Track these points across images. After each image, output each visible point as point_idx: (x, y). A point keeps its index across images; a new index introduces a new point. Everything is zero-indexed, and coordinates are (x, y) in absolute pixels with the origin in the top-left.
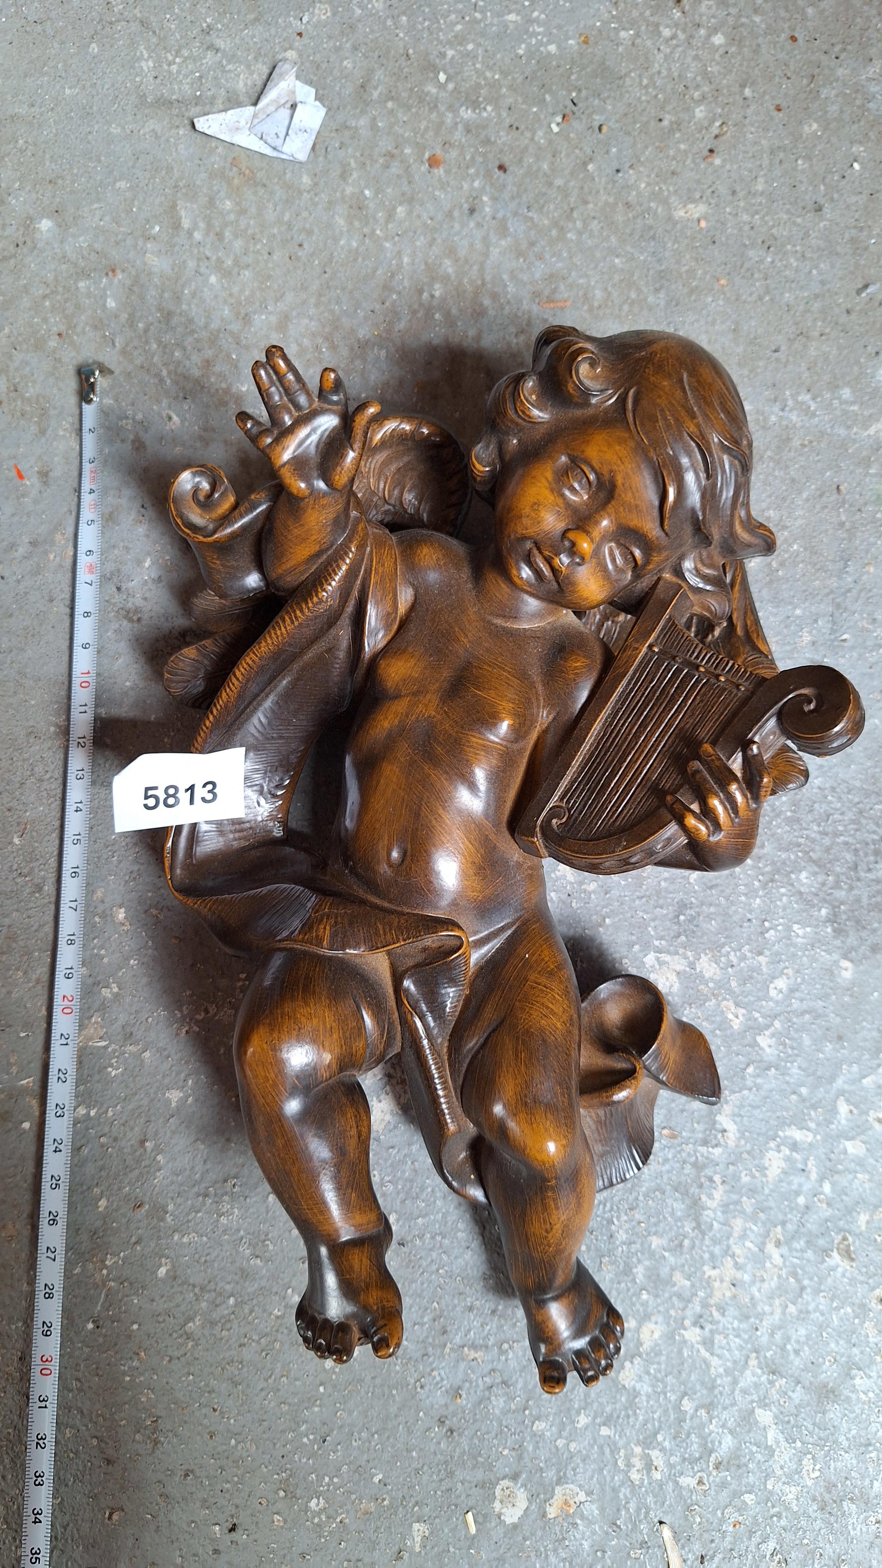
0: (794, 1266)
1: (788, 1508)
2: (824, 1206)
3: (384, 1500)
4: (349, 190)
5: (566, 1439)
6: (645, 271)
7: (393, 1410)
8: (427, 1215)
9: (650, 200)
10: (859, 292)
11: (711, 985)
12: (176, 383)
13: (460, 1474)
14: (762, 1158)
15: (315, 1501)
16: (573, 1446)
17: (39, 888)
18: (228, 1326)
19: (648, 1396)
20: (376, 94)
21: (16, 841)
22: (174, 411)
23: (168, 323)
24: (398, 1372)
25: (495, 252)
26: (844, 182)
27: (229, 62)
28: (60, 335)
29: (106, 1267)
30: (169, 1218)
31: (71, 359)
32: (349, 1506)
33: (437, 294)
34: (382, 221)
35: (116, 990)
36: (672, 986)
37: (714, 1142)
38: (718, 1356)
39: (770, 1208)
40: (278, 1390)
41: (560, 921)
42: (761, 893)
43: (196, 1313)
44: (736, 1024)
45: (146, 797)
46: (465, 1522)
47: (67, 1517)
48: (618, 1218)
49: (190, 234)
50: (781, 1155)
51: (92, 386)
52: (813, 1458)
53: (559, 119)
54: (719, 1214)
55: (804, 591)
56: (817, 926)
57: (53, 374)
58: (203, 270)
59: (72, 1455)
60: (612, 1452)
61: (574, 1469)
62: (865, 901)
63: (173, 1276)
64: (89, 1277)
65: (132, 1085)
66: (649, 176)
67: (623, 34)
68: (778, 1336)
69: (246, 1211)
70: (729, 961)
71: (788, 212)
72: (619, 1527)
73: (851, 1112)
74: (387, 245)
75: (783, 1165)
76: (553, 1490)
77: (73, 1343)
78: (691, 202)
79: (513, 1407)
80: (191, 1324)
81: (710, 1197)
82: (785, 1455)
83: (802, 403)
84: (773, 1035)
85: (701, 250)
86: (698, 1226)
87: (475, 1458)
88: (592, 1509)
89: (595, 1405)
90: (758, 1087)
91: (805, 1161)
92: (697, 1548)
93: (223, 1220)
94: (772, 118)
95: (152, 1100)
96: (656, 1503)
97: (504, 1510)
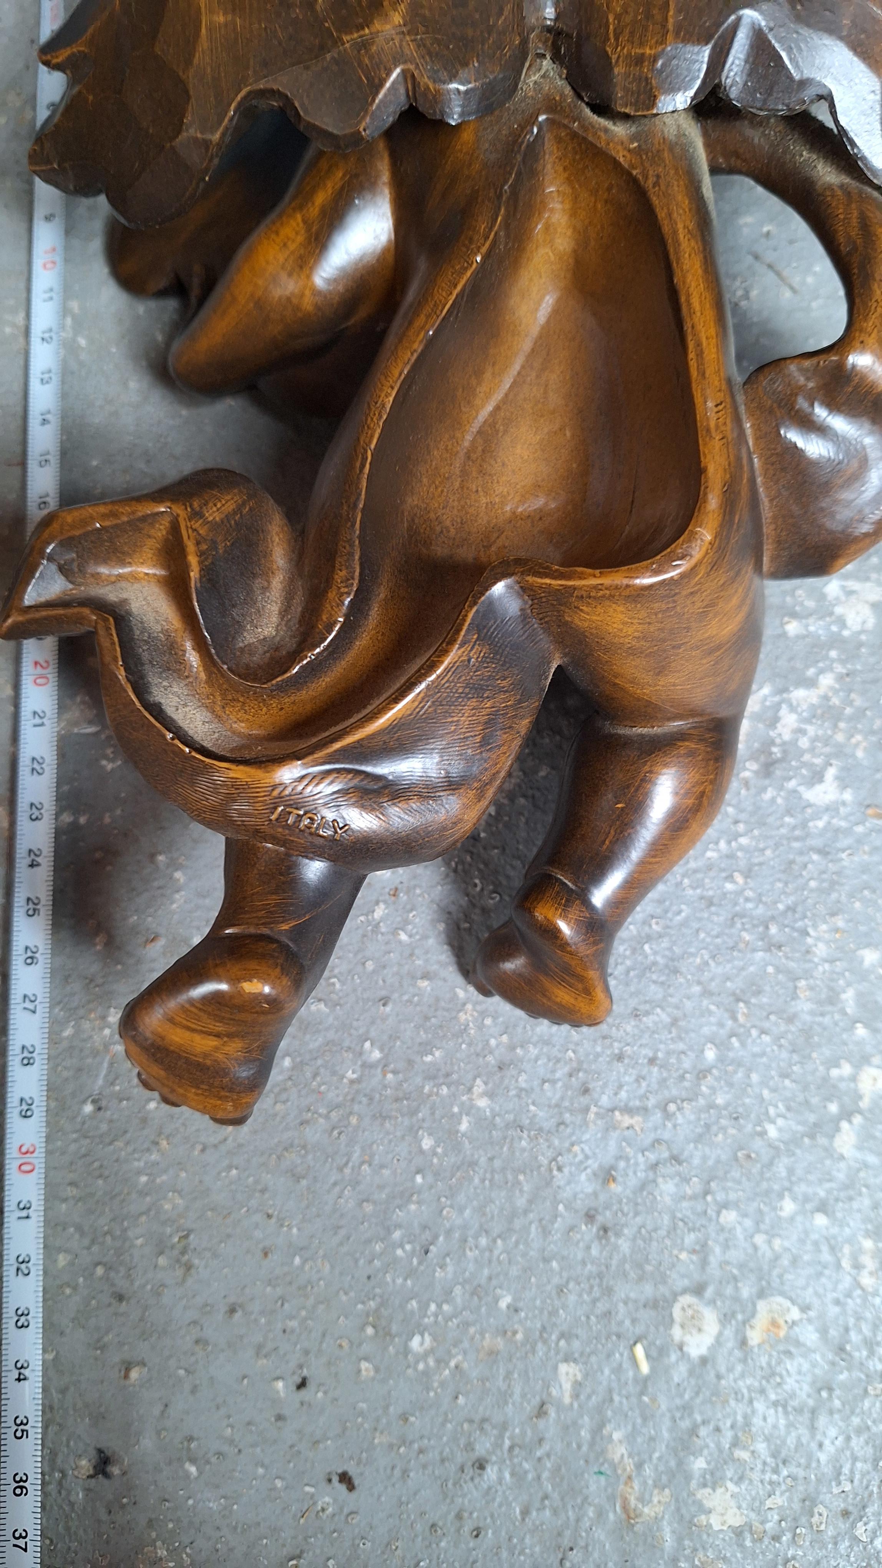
3: (515, 1333)
5: (766, 1233)
7: (521, 1202)
13: (622, 1290)
15: (417, 1339)
16: (777, 1243)
18: (284, 1096)
24: (523, 1150)
29: (109, 1025)
32: (466, 1344)
40: (358, 1183)
46: (633, 1358)
47: (65, 1379)
48: (815, 926)
59: (69, 1292)
60: (832, 1249)
61: (781, 1276)
64: (86, 1040)
72: (850, 1354)
76: (754, 1305)
77: (63, 1133)
79: (689, 1192)
87: (640, 1266)
88: (810, 1332)
89: (803, 1186)
97: (688, 1338)
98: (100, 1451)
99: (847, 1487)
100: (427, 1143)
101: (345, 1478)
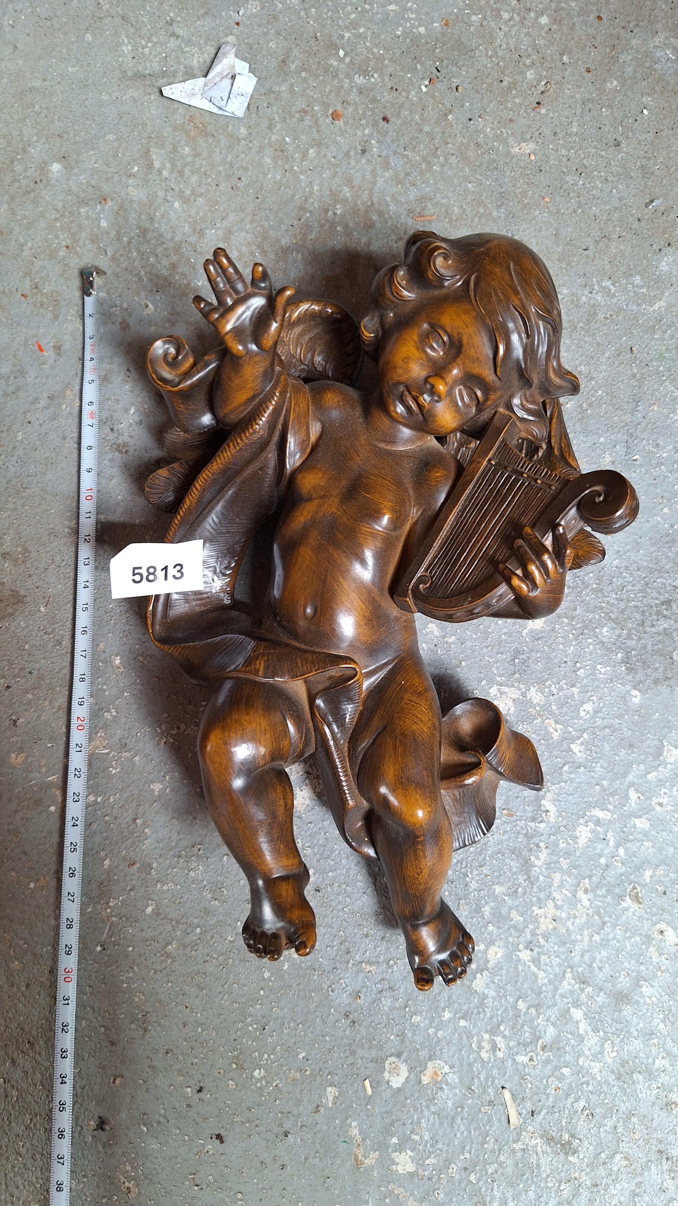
0: (598, 907)
1: (593, 1078)
2: (620, 864)
3: (306, 1071)
4: (274, 138)
5: (435, 1028)
6: (490, 193)
7: (313, 1007)
8: (335, 870)
9: (494, 141)
10: (647, 205)
11: (538, 708)
12: (151, 280)
13: (360, 1053)
14: (574, 831)
15: (257, 1071)
16: (440, 1033)
17: (60, 643)
18: (196, 948)
19: (494, 998)
20: (293, 67)
21: (42, 609)
22: (149, 301)
23: (144, 236)
24: (315, 980)
25: (380, 181)
26: (637, 124)
27: (187, 45)
28: (67, 247)
29: (110, 907)
30: (154, 873)
31: (75, 264)
32: (281, 1075)
33: (339, 212)
34: (298, 160)
35: (114, 714)
36: (509, 709)
37: (540, 819)
38: (543, 970)
39: (580, 866)
40: (231, 993)
41: (429, 664)
42: (574, 643)
43: (173, 939)
44: (556, 736)
45: (134, 574)
46: (364, 1086)
47: (84, 1082)
48: (471, 872)
49: (160, 172)
50: (588, 828)
51: (91, 284)
52: (612, 1042)
53: (427, 82)
54: (544, 870)
55: (606, 425)
56: (615, 666)
57: (62, 275)
58: (169, 198)
59: (86, 1039)
60: (468, 1038)
61: (441, 1050)
62: (649, 647)
63: (157, 913)
64: (97, 914)
65: (126, 780)
66: (492, 123)
67: (474, 18)
68: (587, 957)
69: (208, 868)
70: (550, 691)
71: (595, 147)
72: (473, 1091)
73: (639, 798)
74: (302, 177)
75: (590, 835)
76: (426, 1064)
77: (86, 961)
78: (524, 142)
79: (397, 1006)
80: (170, 947)
81: (537, 858)
82: (592, 1041)
83: (605, 288)
84: (582, 744)
85: (531, 177)
86: (529, 878)
87: (370, 1042)
88: (453, 1078)
89: (456, 1005)
90: (572, 781)
91: (606, 833)
92: (529, 1105)
93: (192, 874)
94: (583, 78)
95: (141, 791)
96: (499, 1074)
97: (392, 1078)
98: (100, 1118)
99: (468, 1156)
100: (267, 975)
101: (219, 1137)
